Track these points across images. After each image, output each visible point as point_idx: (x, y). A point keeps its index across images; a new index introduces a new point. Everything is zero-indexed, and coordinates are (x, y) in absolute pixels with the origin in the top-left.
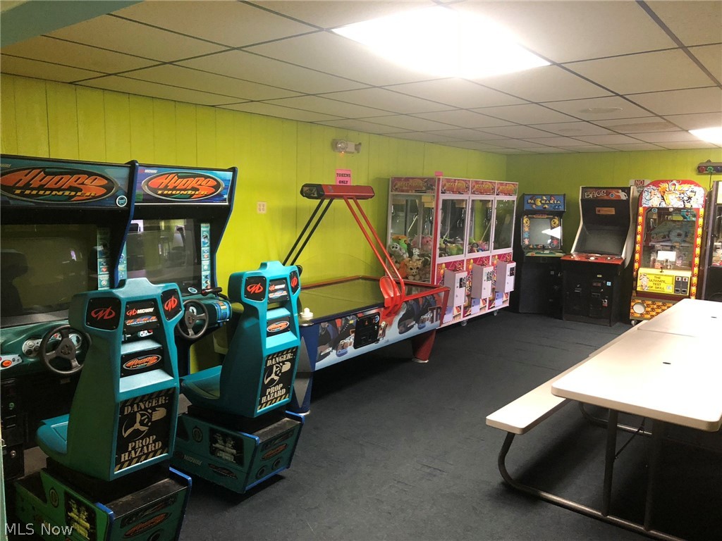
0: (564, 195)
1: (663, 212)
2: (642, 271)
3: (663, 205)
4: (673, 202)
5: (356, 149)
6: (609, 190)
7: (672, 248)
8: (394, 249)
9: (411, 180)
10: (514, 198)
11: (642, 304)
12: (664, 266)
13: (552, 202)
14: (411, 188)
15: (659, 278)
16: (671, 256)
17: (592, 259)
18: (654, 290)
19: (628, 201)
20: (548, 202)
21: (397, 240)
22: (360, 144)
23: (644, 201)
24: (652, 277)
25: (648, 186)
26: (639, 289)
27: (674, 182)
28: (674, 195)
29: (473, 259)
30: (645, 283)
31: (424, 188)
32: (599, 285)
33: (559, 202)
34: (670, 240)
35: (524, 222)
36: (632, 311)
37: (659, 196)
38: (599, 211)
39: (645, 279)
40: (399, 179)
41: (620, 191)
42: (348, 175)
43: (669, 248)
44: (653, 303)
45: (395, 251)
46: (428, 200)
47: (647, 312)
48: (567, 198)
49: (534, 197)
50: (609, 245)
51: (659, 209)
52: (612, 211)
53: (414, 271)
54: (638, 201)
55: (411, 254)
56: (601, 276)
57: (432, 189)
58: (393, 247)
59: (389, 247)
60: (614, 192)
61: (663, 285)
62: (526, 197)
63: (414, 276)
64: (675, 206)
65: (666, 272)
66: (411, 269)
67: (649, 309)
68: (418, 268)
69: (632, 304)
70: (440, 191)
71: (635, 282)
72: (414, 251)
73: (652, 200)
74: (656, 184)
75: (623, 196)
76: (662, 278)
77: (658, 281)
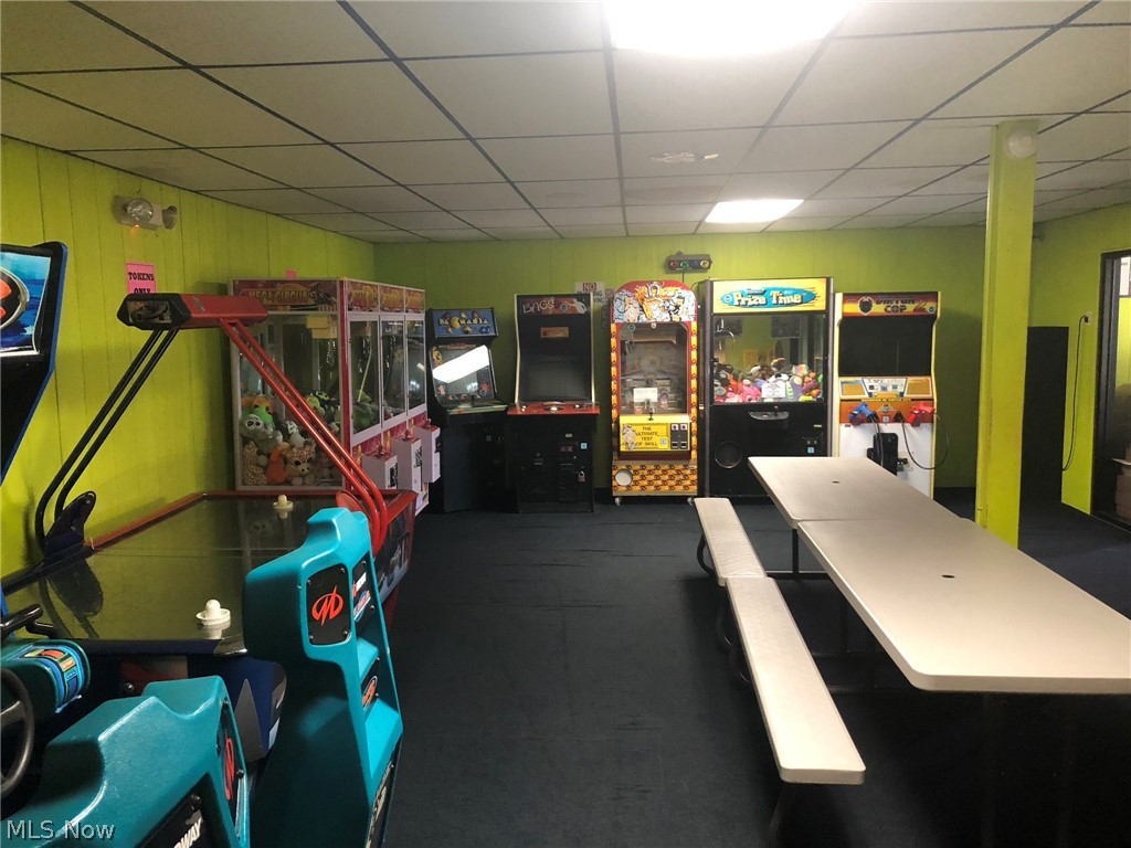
0: (492, 308)
1: (642, 328)
2: (624, 420)
3: (644, 319)
4: (656, 314)
5: (165, 221)
6: (559, 300)
8: (252, 427)
9: (279, 286)
10: (421, 317)
11: (627, 470)
12: (647, 408)
13: (475, 321)
14: (283, 302)
15: (649, 429)
16: (651, 394)
17: (554, 409)
18: (643, 447)
19: (588, 314)
20: (469, 322)
21: (250, 408)
22: (172, 209)
23: (616, 313)
24: (640, 429)
25: (619, 291)
26: (623, 448)
27: (655, 284)
28: (656, 305)
29: (390, 430)
30: (630, 439)
31: (311, 302)
32: (570, 449)
33: (486, 322)
35: (435, 357)
36: (614, 483)
37: (637, 305)
38: (545, 334)
39: (630, 431)
40: (252, 284)
41: (575, 300)
42: (150, 277)
44: (657, 467)
45: (255, 433)
46: (319, 325)
47: (636, 483)
48: (496, 311)
49: (447, 315)
50: (570, 386)
51: (638, 325)
52: (561, 333)
53: (304, 466)
54: (607, 312)
55: (287, 436)
56: (567, 436)
57: (330, 303)
58: (251, 424)
59: (242, 424)
60: (566, 302)
61: (655, 439)
62: (436, 316)
63: (303, 477)
64: (659, 320)
65: (657, 419)
66: (298, 463)
67: (637, 478)
68: (310, 460)
69: (614, 472)
70: (346, 307)
71: (614, 440)
72: (289, 427)
73: (628, 312)
74: (631, 287)
75: (580, 308)
76: (654, 429)
77: (648, 431)
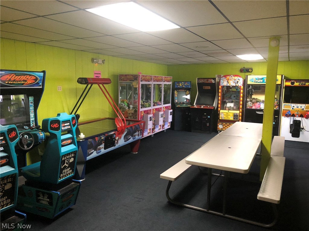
1: (228, 87)
2: (221, 111)
3: (228, 85)
4: (232, 84)
5: (103, 62)
6: (208, 79)
7: (232, 102)
8: (122, 106)
9: (127, 76)
10: (171, 83)
11: (222, 124)
12: (230, 109)
13: (186, 84)
14: (128, 79)
15: (228, 114)
16: (232, 105)
17: (202, 107)
18: (226, 119)
19: (215, 83)
20: (184, 84)
21: (123, 101)
22: (104, 60)
23: (221, 83)
24: (225, 114)
25: (222, 77)
26: (220, 118)
27: (232, 76)
28: (232, 81)
29: (155, 109)
30: (222, 116)
31: (133, 79)
32: (205, 117)
33: (188, 84)
34: (231, 99)
35: (175, 93)
36: (218, 127)
37: (227, 81)
38: (204, 88)
39: (223, 114)
40: (122, 75)
41: (212, 79)
42: (100, 74)
43: (231, 102)
44: (226, 124)
46: (134, 84)
47: (224, 128)
48: (192, 83)
49: (178, 82)
50: (208, 101)
52: (209, 88)
53: (131, 114)
54: (219, 83)
55: (129, 108)
56: (206, 114)
57: (137, 80)
59: (120, 105)
60: (210, 80)
61: (229, 117)
62: (176, 83)
63: (131, 117)
64: (232, 85)
65: (230, 111)
66: (129, 114)
67: (224, 126)
68: (132, 113)
69: (218, 125)
70: (140, 81)
71: (219, 116)
72: (130, 106)
73: (224, 83)
74: (225, 76)
75: (213, 81)
76: (229, 114)
77: (227, 115)
